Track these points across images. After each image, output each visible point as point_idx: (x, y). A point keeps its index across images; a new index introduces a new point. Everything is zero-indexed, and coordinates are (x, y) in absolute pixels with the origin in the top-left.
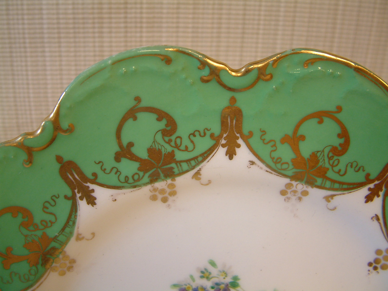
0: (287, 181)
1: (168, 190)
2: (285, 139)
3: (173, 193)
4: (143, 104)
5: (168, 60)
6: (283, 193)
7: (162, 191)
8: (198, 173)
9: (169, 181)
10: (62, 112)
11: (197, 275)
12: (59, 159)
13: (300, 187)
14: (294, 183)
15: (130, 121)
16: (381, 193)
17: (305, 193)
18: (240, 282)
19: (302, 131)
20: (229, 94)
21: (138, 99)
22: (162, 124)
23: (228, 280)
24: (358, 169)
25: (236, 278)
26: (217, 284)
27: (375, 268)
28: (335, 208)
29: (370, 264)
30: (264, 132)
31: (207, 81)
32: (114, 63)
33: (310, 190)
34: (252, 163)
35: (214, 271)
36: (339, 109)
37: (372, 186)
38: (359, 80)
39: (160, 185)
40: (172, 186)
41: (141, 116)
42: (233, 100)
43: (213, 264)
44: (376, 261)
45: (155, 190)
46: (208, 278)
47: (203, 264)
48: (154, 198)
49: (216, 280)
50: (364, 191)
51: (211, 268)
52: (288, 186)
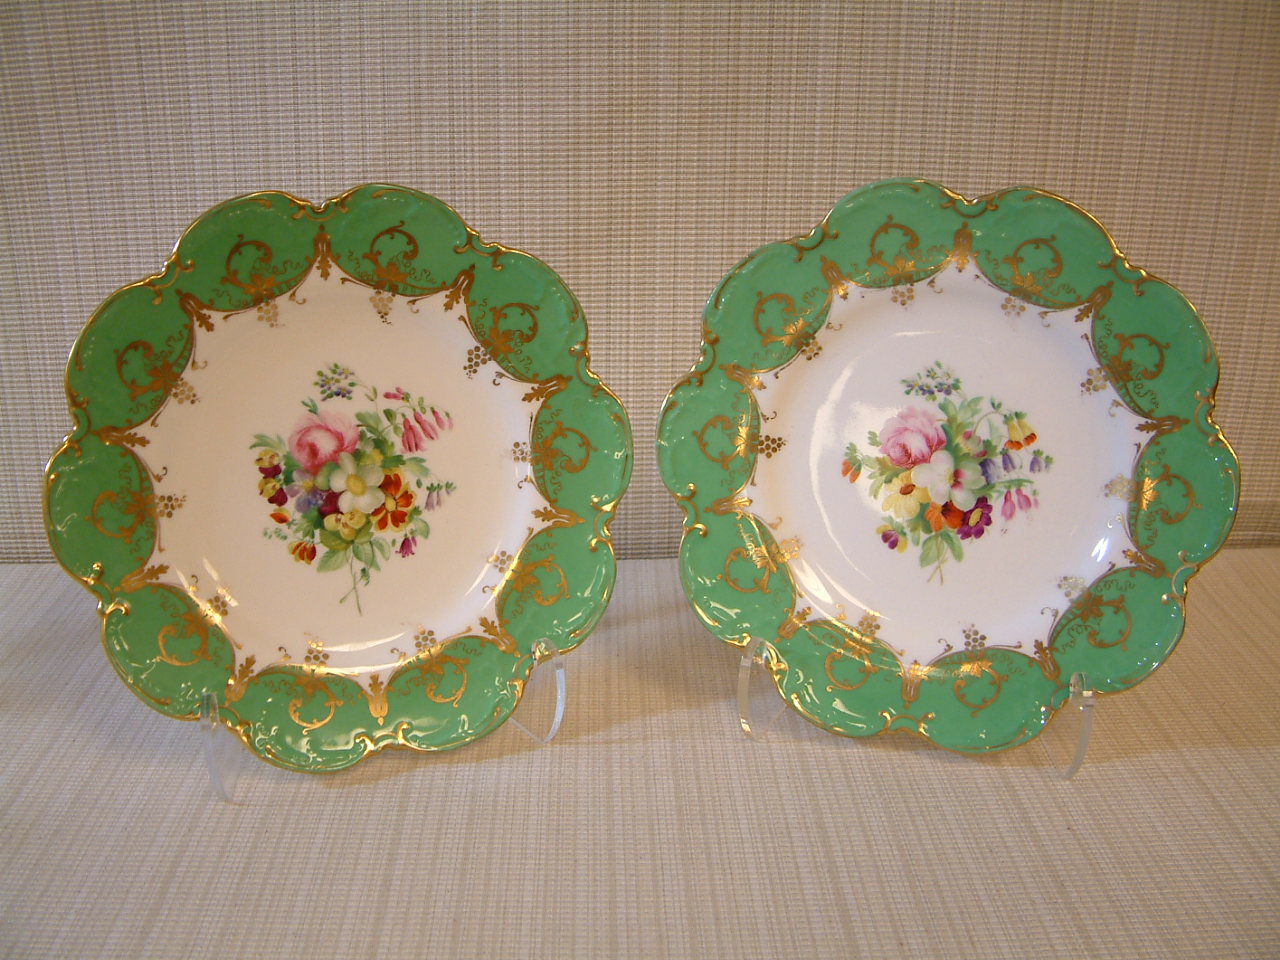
0: (1006, 295)
1: (907, 294)
2: (1007, 260)
3: (911, 298)
4: (895, 221)
5: (916, 190)
6: (1004, 307)
7: (902, 294)
8: (932, 281)
9: (909, 285)
10: (832, 221)
11: (924, 374)
12: (823, 259)
13: (1018, 302)
14: (1013, 298)
15: (883, 235)
16: (1091, 315)
17: (1023, 309)
18: (961, 385)
19: (1021, 254)
20: (962, 220)
21: (890, 217)
22: (907, 239)
23: (951, 381)
24: (1070, 291)
25: (957, 381)
26: (941, 384)
27: (1088, 390)
28: (1049, 326)
29: (1083, 385)
30: (989, 253)
31: (946, 208)
32: (875, 188)
33: (1026, 305)
34: (978, 277)
35: (939, 372)
36: (1053, 238)
37: (1082, 307)
38: (1070, 213)
39: (901, 288)
40: (910, 291)
41: (891, 230)
42: (965, 225)
43: (938, 365)
44: (1089, 381)
45: (897, 292)
46: (933, 378)
47: (931, 364)
48: (895, 300)
49: (939, 380)
50: (1074, 311)
51: (936, 369)
52: (1008, 300)
